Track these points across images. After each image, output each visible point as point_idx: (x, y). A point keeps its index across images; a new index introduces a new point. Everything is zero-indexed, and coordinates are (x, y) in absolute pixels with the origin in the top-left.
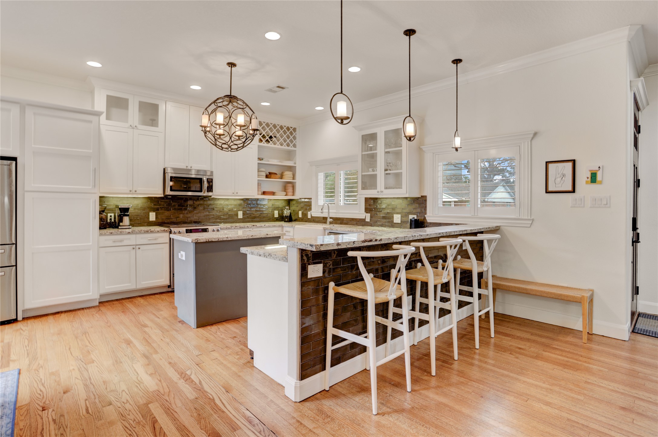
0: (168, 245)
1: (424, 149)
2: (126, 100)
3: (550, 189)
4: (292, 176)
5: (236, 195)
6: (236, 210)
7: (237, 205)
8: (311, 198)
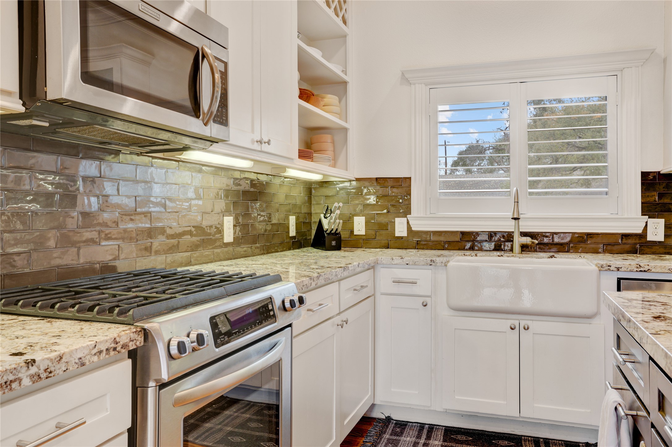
4: (339, 110)
5: (263, 149)
6: (220, 211)
7: (220, 193)
8: (410, 178)
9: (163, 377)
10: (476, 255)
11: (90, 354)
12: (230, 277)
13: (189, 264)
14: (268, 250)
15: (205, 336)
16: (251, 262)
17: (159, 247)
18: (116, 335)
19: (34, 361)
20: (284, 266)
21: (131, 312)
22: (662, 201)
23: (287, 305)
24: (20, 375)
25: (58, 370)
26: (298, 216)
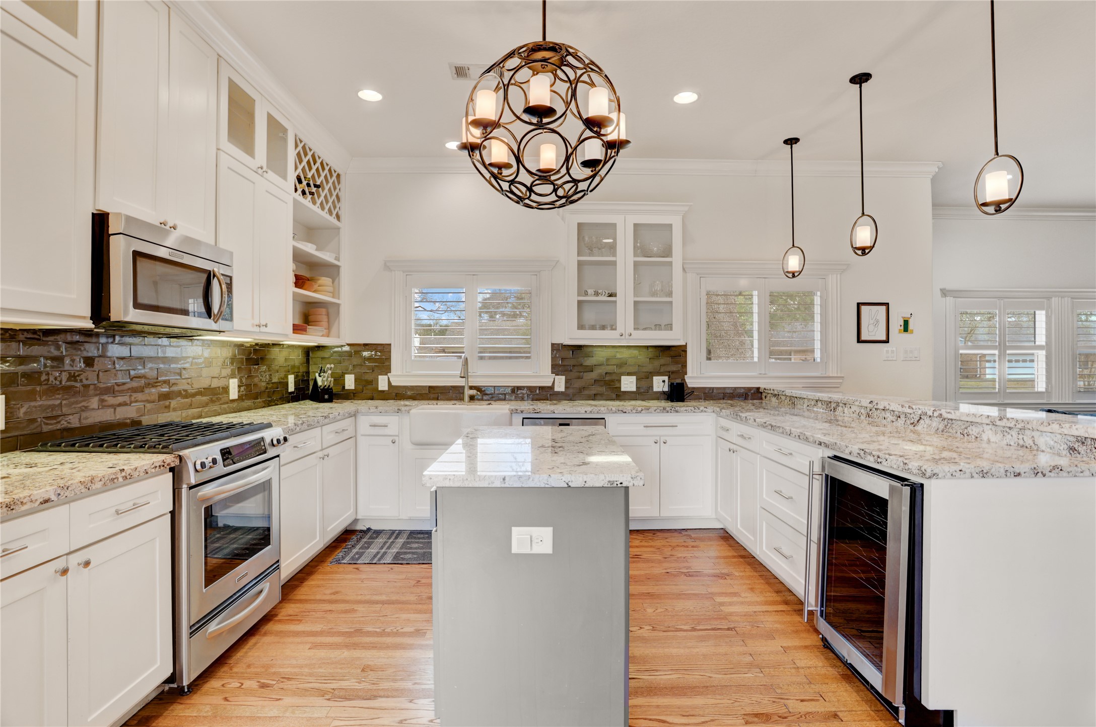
3: (863, 338)
4: (332, 289)
5: (261, 331)
6: (226, 375)
7: (226, 361)
8: (390, 345)
9: (192, 482)
10: (437, 404)
11: (150, 468)
12: (234, 425)
13: (200, 417)
14: (268, 404)
15: (217, 460)
16: (252, 414)
17: (176, 405)
18: (164, 459)
19: (124, 470)
20: (278, 417)
21: (170, 447)
22: (564, 364)
23: (275, 442)
24: (118, 476)
25: (135, 474)
26: (296, 375)
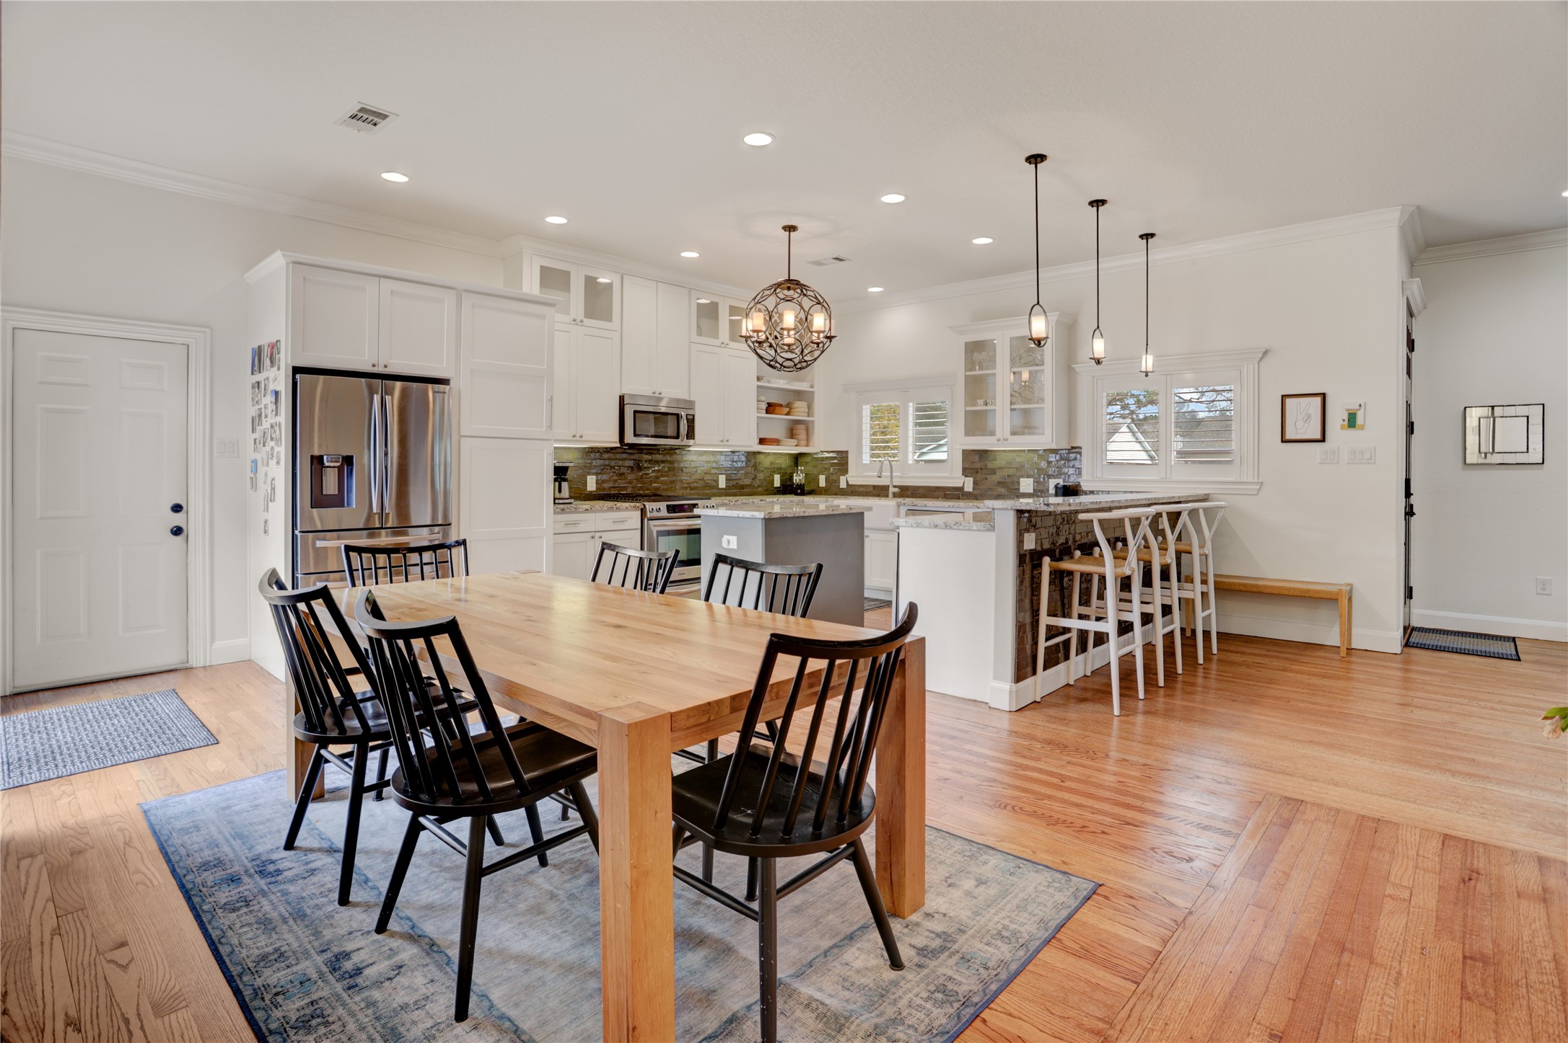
0: (639, 531)
1: (1077, 370)
2: (567, 274)
3: (1288, 437)
4: (807, 410)
6: (716, 472)
8: (849, 452)
22: (972, 467)
26: (782, 475)
